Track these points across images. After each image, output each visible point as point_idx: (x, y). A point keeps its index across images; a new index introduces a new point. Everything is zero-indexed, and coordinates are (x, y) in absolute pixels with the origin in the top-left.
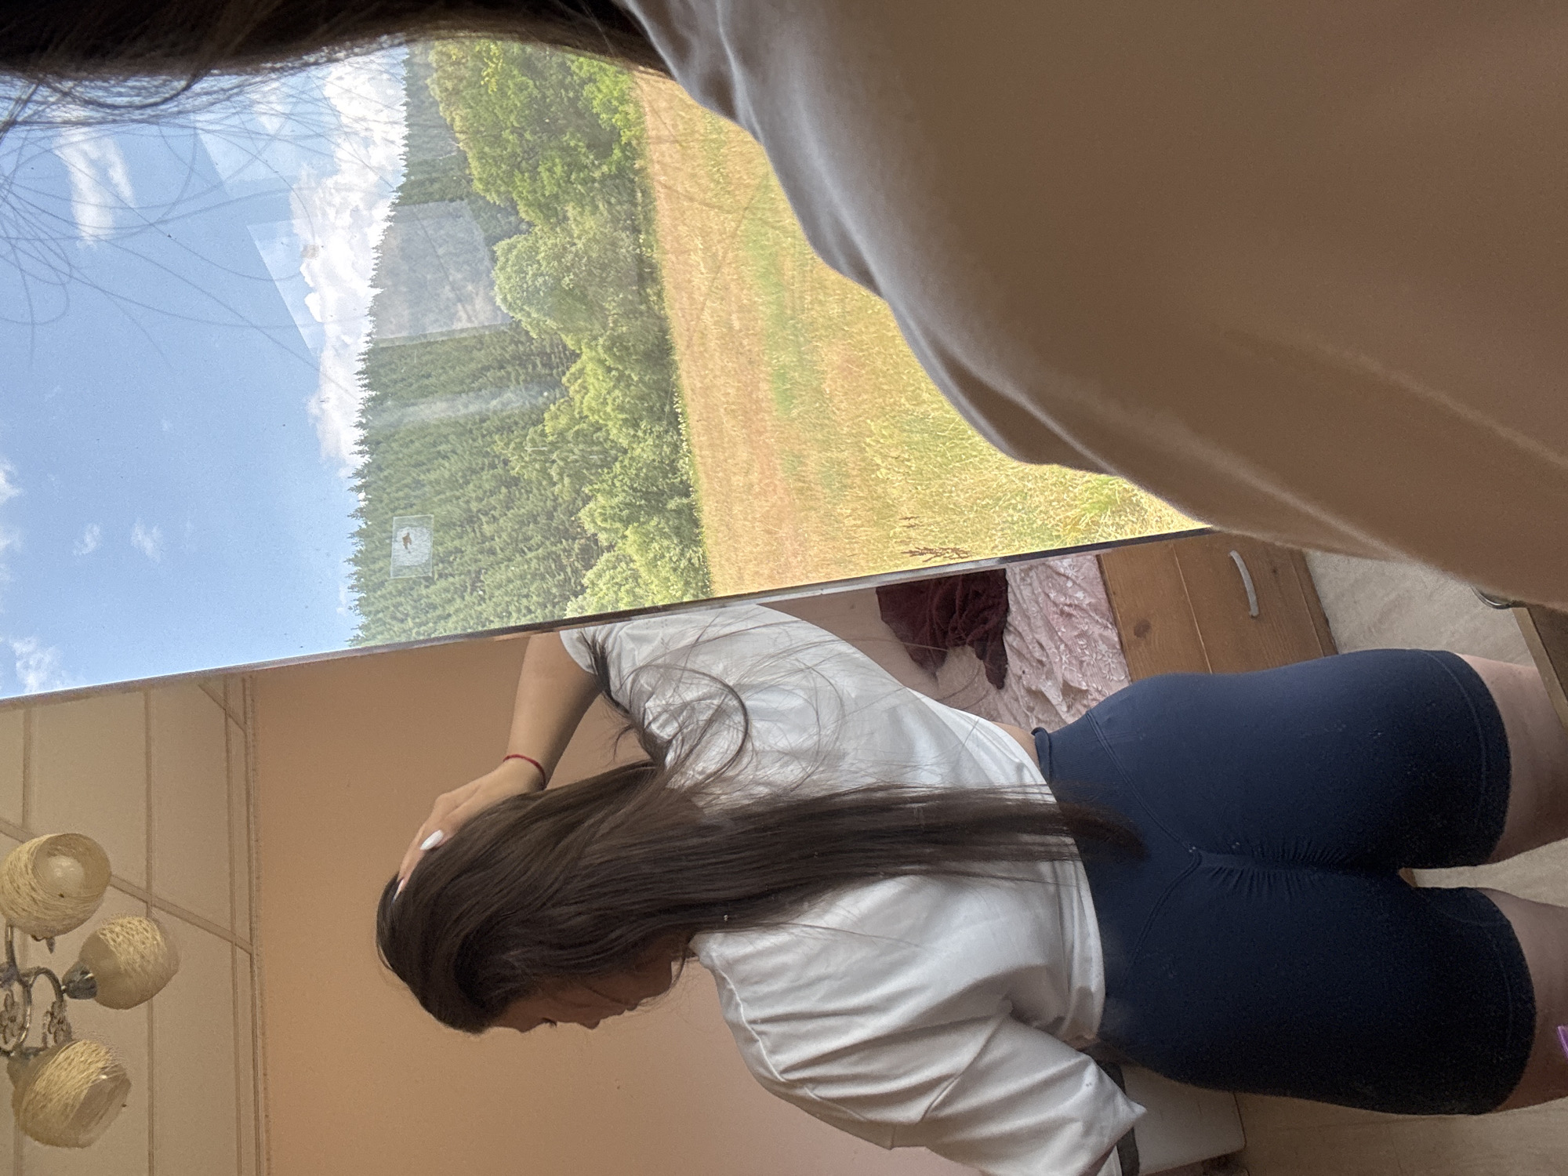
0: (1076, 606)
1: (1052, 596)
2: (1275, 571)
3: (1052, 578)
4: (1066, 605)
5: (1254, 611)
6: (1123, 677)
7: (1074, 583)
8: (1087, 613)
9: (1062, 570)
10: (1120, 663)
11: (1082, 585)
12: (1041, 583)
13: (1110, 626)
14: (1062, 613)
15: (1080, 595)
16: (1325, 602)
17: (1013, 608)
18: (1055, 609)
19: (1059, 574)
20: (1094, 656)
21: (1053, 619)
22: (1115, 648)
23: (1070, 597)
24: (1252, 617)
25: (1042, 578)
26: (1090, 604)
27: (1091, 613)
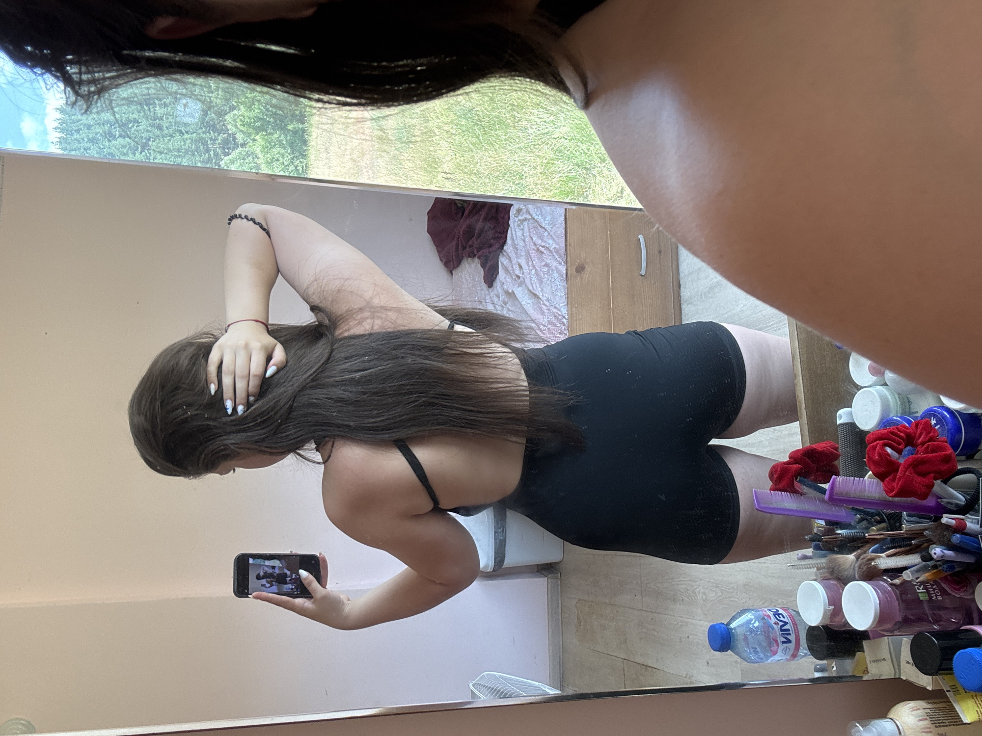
0: (547, 247)
1: (534, 239)
2: (660, 252)
3: (536, 228)
4: (541, 246)
5: (643, 272)
6: (563, 295)
7: (549, 234)
8: (552, 253)
9: (543, 225)
10: (564, 286)
11: (553, 236)
12: (529, 230)
13: (563, 263)
14: (538, 250)
15: (550, 241)
16: (682, 275)
17: (509, 241)
18: (534, 247)
19: (541, 227)
20: (550, 279)
21: (532, 253)
22: (563, 277)
23: (545, 242)
24: (641, 275)
25: (531, 227)
26: (555, 248)
27: (554, 253)
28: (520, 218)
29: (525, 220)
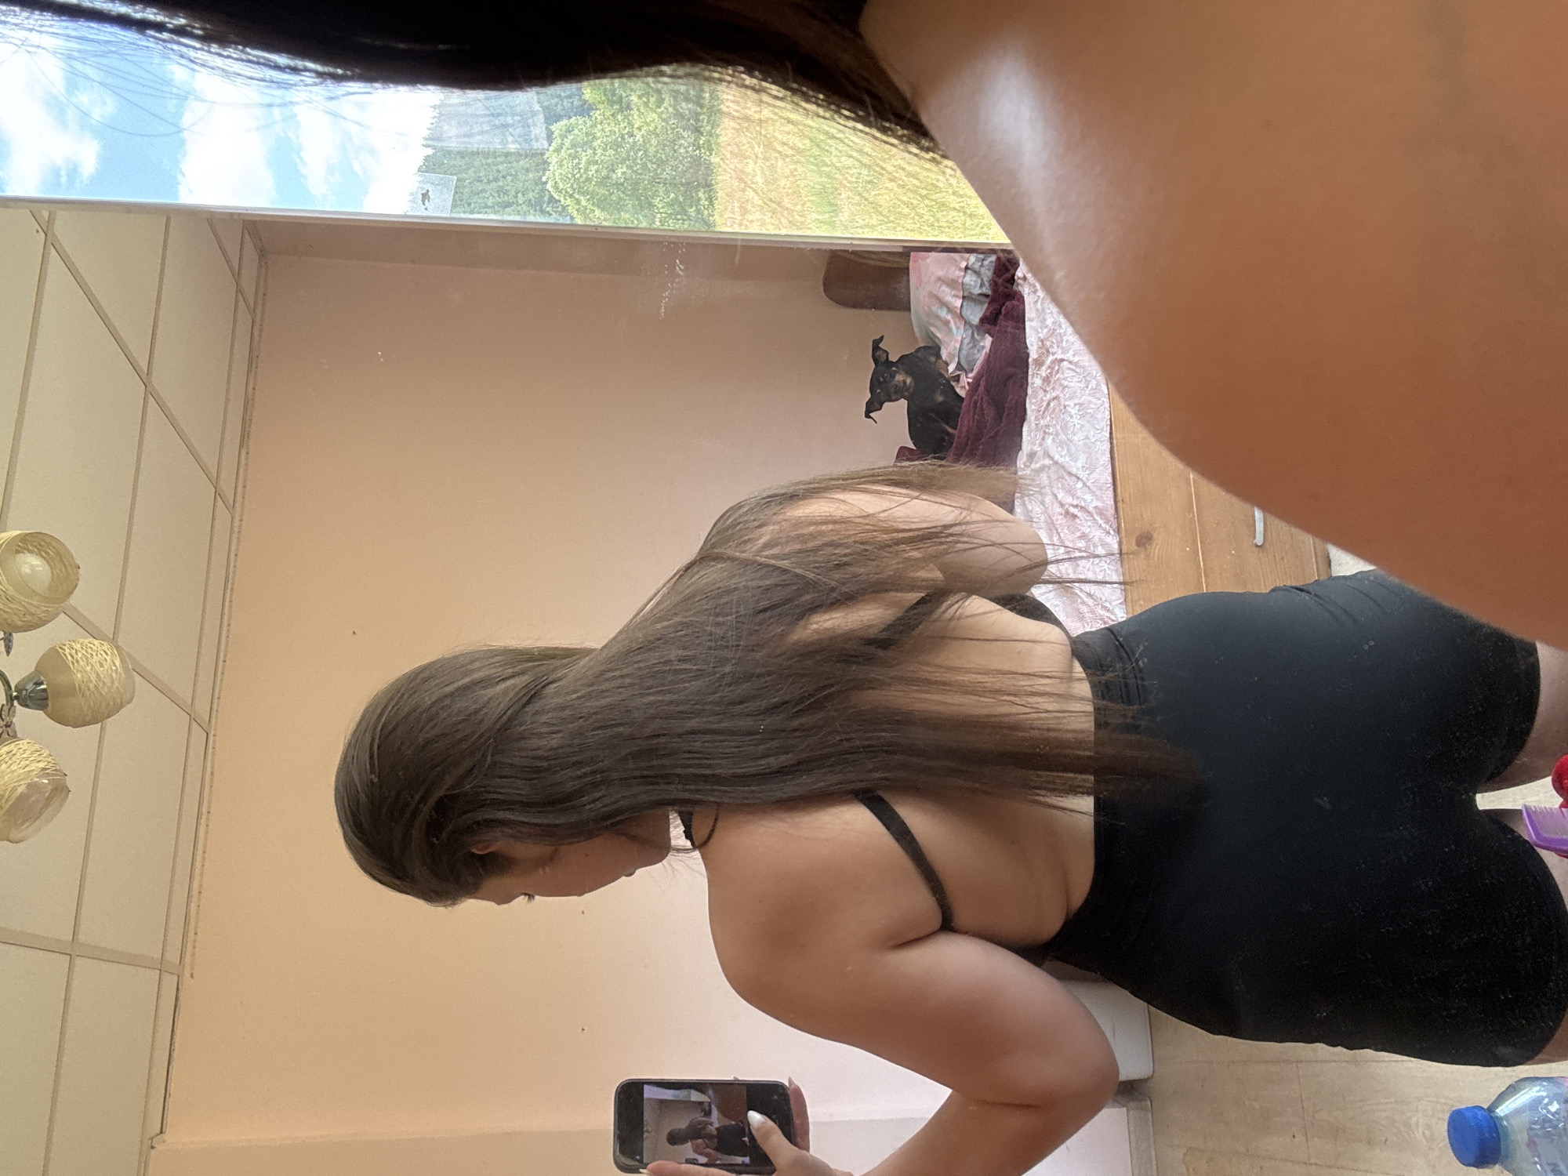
0: (1082, 507)
1: (1060, 496)
3: (1062, 478)
4: (1072, 505)
5: (1259, 540)
7: (1084, 484)
8: (1092, 516)
9: (1074, 471)
10: (1117, 571)
11: (1091, 487)
13: (1112, 532)
14: (1067, 513)
15: (1088, 497)
18: (1060, 510)
19: (1070, 474)
21: (1057, 520)
22: (1113, 554)
23: (1078, 498)
24: (1257, 546)
26: (1096, 508)
27: (1095, 516)
28: (1033, 466)
29: (1043, 468)
